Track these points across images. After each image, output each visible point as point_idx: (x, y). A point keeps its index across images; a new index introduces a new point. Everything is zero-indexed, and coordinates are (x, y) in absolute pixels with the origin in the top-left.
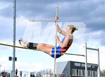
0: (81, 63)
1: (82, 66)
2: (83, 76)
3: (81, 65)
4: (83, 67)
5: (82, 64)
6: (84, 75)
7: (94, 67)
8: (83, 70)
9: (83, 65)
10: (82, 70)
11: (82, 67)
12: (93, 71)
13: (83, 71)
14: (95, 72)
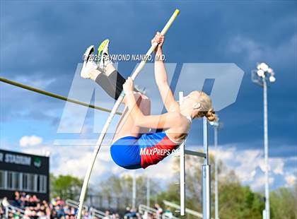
0: (5, 152)
1: (7, 161)
2: (9, 189)
3: (4, 158)
4: (9, 163)
5: (7, 156)
6: (11, 187)
7: (38, 164)
8: (10, 172)
9: (9, 158)
10: (6, 173)
11: (7, 163)
12: (36, 177)
13: (8, 174)
14: (41, 177)
